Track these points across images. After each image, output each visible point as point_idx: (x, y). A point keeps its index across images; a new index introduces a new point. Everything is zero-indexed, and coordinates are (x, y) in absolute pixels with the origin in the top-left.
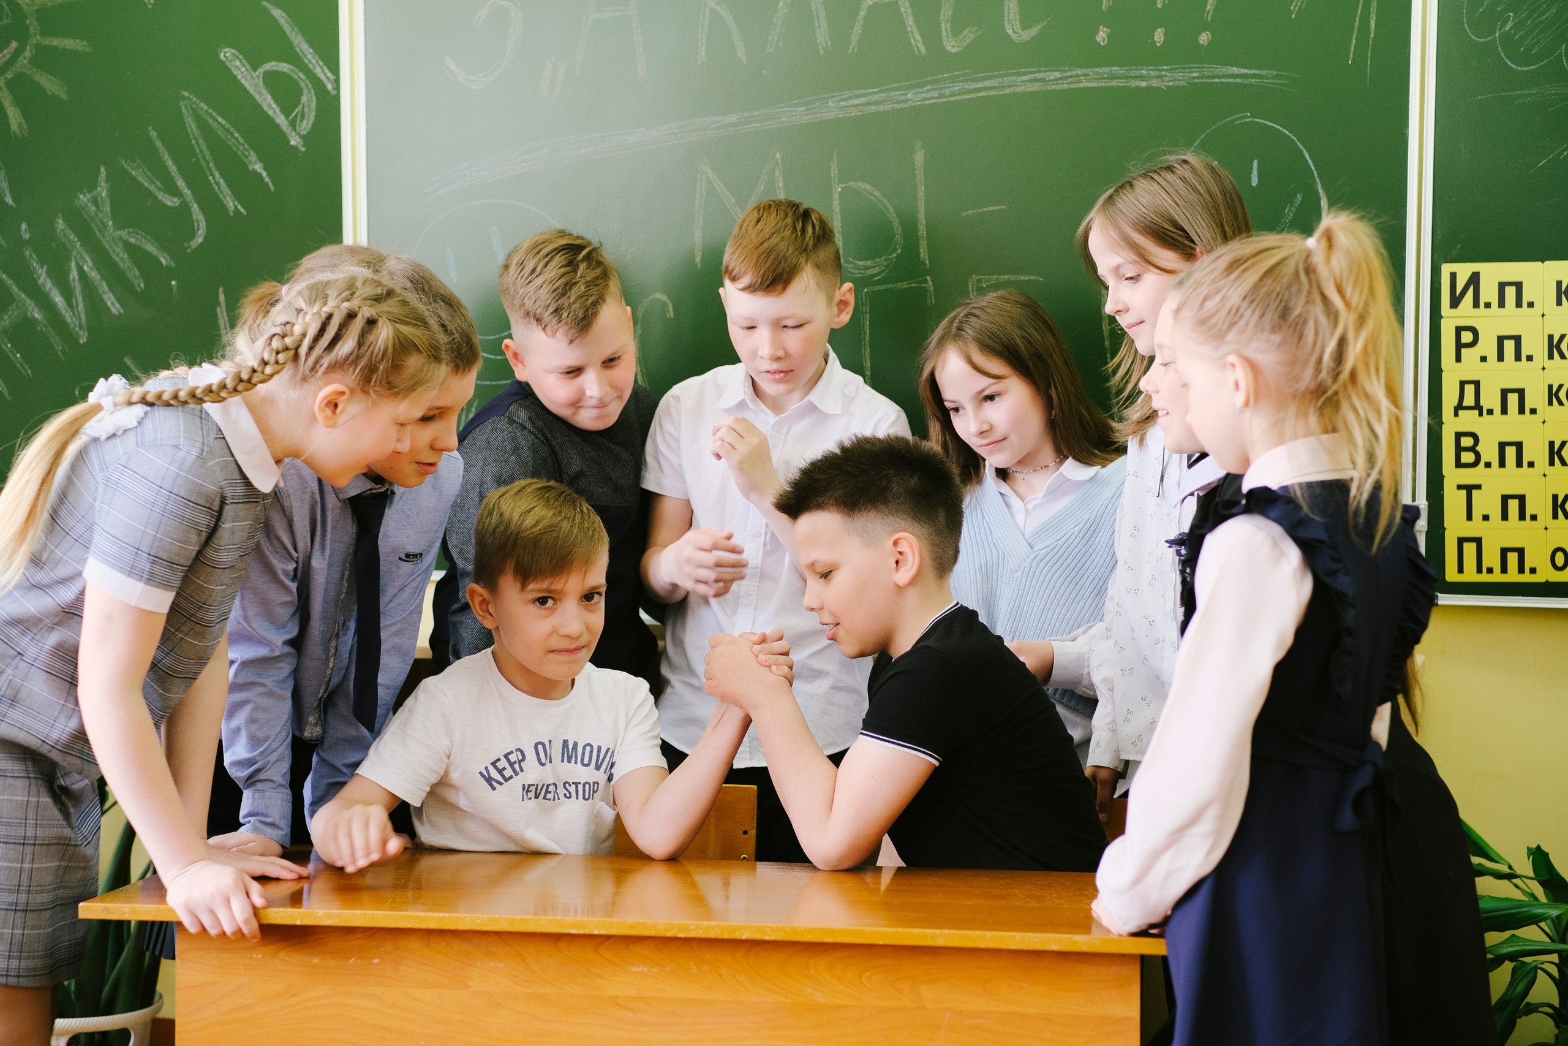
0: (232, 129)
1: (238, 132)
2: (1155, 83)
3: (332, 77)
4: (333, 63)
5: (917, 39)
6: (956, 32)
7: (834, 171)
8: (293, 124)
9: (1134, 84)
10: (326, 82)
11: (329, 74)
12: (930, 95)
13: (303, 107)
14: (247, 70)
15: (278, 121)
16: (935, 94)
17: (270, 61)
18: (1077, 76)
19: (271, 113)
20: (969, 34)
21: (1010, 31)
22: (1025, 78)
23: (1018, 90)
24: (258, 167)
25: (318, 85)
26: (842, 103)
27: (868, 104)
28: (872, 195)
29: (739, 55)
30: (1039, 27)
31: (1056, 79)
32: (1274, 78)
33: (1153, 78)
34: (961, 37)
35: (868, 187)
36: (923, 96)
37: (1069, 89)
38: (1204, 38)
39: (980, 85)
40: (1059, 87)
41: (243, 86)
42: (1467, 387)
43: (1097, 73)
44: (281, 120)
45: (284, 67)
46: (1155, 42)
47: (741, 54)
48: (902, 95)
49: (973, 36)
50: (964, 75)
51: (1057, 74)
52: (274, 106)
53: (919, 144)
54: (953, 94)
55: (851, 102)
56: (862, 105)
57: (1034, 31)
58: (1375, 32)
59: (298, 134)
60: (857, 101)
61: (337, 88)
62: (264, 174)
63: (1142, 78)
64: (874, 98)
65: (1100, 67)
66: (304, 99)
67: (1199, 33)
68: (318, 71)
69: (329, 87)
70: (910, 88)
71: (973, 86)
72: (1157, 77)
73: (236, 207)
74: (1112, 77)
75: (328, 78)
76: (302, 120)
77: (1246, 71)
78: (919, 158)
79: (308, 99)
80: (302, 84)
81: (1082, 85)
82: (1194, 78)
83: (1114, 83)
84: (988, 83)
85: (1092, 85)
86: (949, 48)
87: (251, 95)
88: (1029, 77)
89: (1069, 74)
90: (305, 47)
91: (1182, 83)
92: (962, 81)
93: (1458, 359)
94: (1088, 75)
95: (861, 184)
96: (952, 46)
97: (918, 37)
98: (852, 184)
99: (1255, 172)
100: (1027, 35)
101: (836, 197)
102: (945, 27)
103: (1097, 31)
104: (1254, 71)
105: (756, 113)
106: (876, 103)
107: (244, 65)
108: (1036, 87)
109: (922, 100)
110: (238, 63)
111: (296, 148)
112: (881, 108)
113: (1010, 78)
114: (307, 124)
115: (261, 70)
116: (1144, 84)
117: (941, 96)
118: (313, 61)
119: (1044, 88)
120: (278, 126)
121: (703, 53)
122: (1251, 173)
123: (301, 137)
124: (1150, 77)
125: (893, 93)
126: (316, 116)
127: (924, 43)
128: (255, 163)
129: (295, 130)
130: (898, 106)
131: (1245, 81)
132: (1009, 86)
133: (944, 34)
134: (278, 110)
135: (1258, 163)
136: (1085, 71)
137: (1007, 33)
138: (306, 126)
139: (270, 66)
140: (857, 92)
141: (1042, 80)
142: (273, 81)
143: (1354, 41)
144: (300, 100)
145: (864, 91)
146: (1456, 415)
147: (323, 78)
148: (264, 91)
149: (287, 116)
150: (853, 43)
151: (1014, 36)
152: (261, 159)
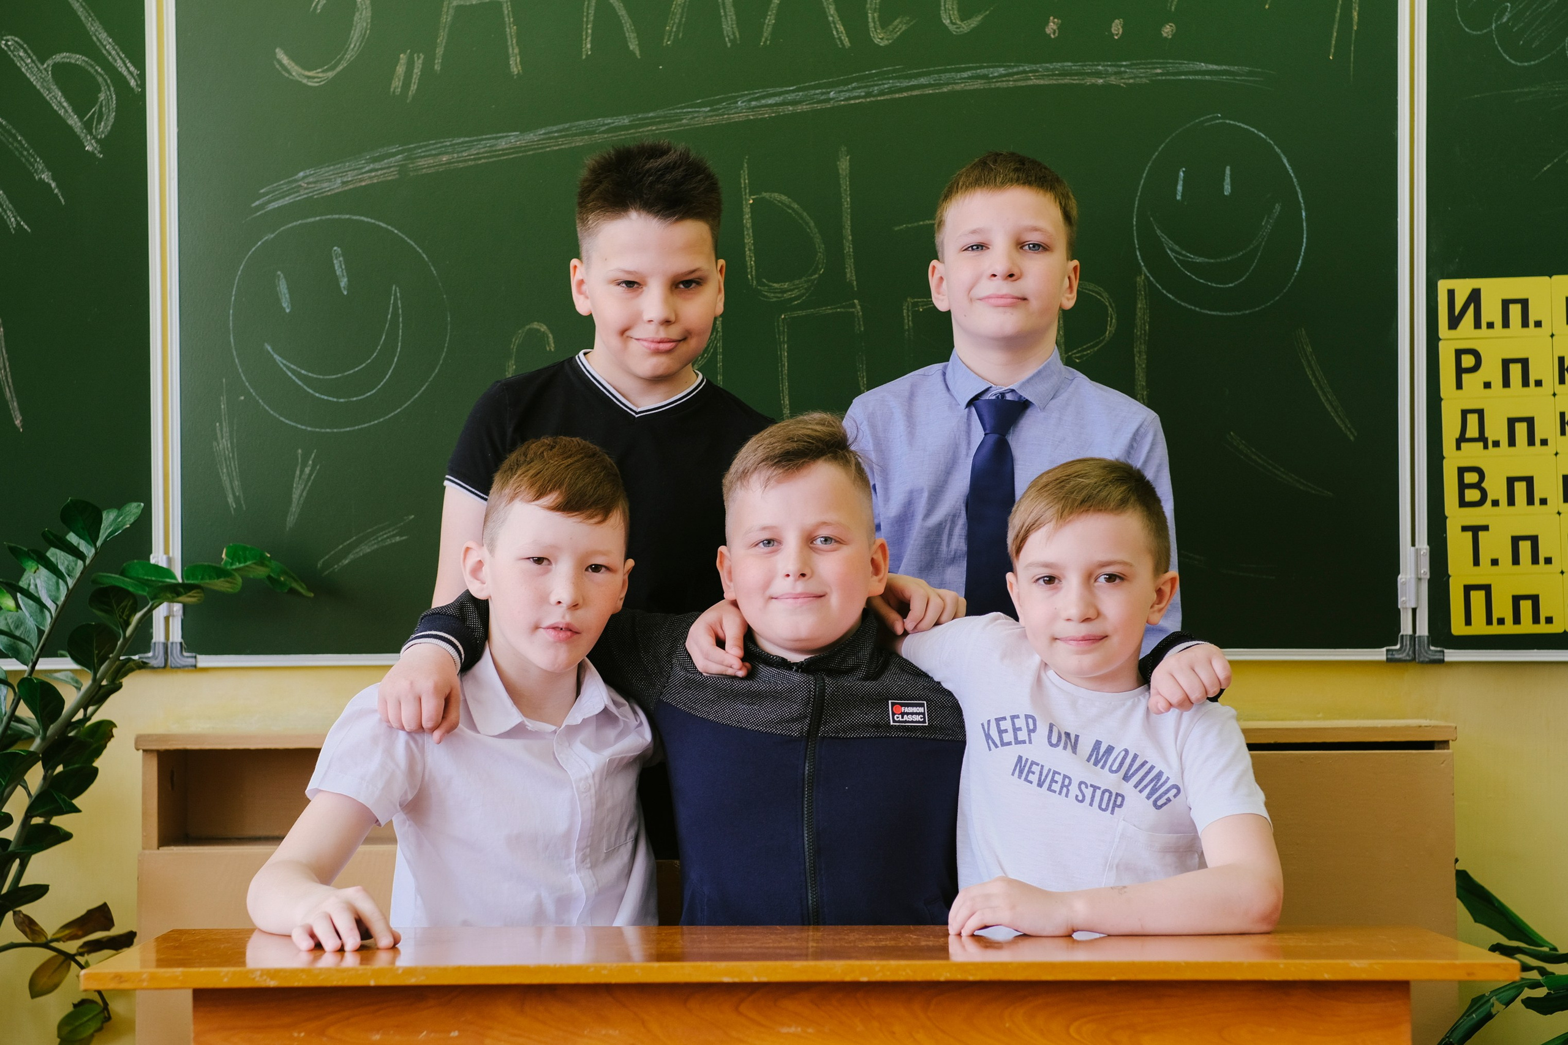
0: (14, 131)
1: (22, 135)
2: (1113, 80)
3: (136, 72)
4: (137, 55)
5: (839, 30)
6: (885, 22)
7: (745, 180)
8: (88, 126)
9: (1089, 81)
10: (129, 77)
11: (132, 69)
12: (855, 93)
13: (101, 107)
14: (33, 61)
15: (70, 122)
16: (861, 92)
17: (60, 52)
18: (1025, 72)
19: (62, 112)
20: (900, 26)
21: (947, 22)
22: (965, 75)
23: (958, 87)
24: (46, 177)
25: (119, 81)
26: (753, 103)
27: (784, 104)
28: (789, 207)
29: (631, 47)
30: (980, 18)
31: (1001, 76)
32: (1250, 74)
33: (1111, 74)
34: (891, 28)
35: (784, 198)
36: (847, 95)
37: (1016, 87)
38: (1168, 30)
39: (914, 82)
40: (1004, 85)
41: (28, 80)
42: (1469, 416)
43: (1048, 69)
44: (74, 121)
45: (78, 59)
46: (1113, 35)
47: (633, 46)
48: (823, 94)
49: (904, 28)
50: (894, 71)
51: (1002, 70)
52: (65, 104)
53: (844, 149)
54: (882, 93)
55: (763, 102)
56: (776, 105)
57: (974, 22)
58: (1359, 24)
59: (95, 138)
60: (770, 101)
61: (142, 84)
62: (53, 185)
63: (1098, 74)
64: (790, 97)
65: (1051, 62)
66: (102, 97)
67: (1163, 25)
68: (119, 64)
69: (133, 83)
70: (832, 85)
71: (905, 83)
72: (1116, 73)
73: (18, 224)
74: (1064, 74)
75: (131, 73)
76: (99, 122)
77: (1215, 67)
78: (844, 165)
79: (107, 96)
80: (100, 79)
81: (1030, 83)
82: (1158, 74)
83: (1067, 80)
84: (923, 81)
85: (1042, 82)
86: (877, 41)
87: (38, 91)
88: (969, 73)
89: (1015, 70)
90: (103, 35)
91: (1145, 80)
92: (893, 78)
93: (1459, 386)
94: (1037, 71)
95: (776, 195)
96: (880, 38)
97: (841, 28)
98: (764, 194)
99: (1228, 180)
100: (966, 27)
101: (747, 210)
102: (872, 16)
103: (1047, 23)
104: (1224, 67)
105: (651, 115)
106: (794, 103)
107: (29, 56)
108: (978, 85)
109: (846, 100)
110: (22, 54)
111: (91, 155)
112: (799, 108)
113: (948, 75)
114: (106, 126)
115: (50, 62)
116: (1101, 81)
117: (868, 95)
118: (113, 53)
119: (987, 86)
120: (70, 128)
121: (589, 46)
122: (1223, 180)
123: (98, 141)
124: (1107, 74)
125: (813, 92)
126: (116, 117)
127: (848, 36)
128: (43, 172)
129: (91, 133)
130: (819, 106)
131: (1215, 78)
132: (948, 84)
133: (871, 25)
134: (70, 110)
135: (1231, 170)
136: (1034, 67)
137: (944, 24)
138: (104, 128)
139: (58, 58)
140: (771, 91)
141: (985, 77)
142: (64, 75)
143: (1335, 34)
144: (98, 98)
145: (779, 90)
146: (1458, 448)
147: (125, 73)
148: (54, 87)
149: (81, 118)
150: (765, 34)
151: (952, 28)
152: (49, 167)
